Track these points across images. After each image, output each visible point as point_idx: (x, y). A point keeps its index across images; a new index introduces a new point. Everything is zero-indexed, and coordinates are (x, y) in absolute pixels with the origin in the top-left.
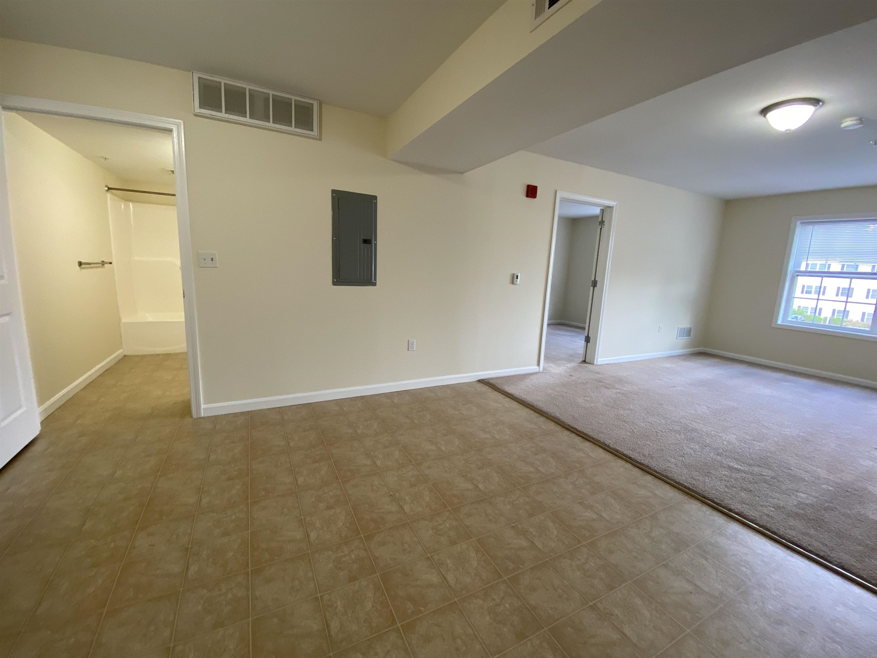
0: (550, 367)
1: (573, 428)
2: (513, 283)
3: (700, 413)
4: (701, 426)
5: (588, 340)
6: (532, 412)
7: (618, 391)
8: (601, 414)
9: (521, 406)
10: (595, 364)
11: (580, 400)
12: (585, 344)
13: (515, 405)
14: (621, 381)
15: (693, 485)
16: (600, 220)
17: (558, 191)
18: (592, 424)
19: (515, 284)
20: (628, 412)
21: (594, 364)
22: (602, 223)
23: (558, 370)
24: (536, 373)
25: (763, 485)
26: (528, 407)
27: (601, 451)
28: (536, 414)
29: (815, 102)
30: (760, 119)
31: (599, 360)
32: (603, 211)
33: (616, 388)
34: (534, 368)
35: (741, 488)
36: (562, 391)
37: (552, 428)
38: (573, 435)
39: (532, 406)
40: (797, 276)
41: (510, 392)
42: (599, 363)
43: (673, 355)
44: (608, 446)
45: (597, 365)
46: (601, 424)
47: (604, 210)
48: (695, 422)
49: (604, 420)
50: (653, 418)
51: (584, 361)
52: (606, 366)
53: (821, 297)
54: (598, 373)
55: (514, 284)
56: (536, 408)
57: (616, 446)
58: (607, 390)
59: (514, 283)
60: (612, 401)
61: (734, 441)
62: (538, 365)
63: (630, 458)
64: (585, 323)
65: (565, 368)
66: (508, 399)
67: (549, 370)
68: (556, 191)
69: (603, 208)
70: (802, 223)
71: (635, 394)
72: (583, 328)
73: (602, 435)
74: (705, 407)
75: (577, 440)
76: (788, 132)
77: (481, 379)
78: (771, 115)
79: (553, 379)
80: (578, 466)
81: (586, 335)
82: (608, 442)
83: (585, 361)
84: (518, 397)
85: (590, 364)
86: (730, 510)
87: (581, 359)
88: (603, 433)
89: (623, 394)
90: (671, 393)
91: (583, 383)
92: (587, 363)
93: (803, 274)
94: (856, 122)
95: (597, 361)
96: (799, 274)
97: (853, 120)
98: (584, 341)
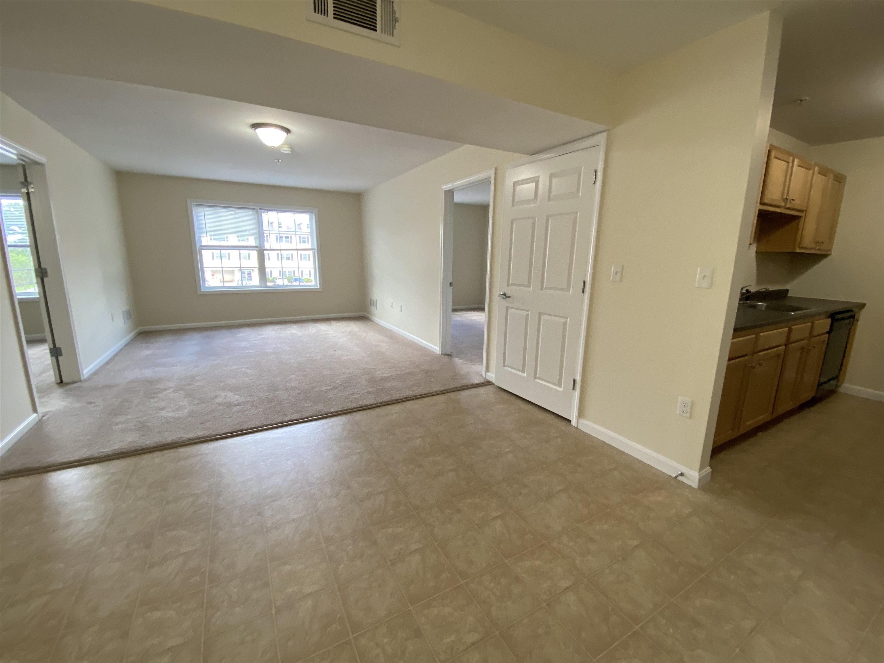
5: (56, 352)
10: (82, 378)
12: (52, 360)
14: (149, 382)
21: (80, 381)
22: (27, 185)
29: (288, 131)
30: (250, 131)
31: (85, 372)
32: (23, 167)
40: (202, 249)
42: (86, 377)
45: (86, 380)
47: (27, 166)
52: (95, 376)
62: (35, 410)
64: (43, 331)
69: (24, 163)
70: (196, 205)
76: (273, 148)
78: (260, 131)
81: (51, 346)
83: (61, 382)
85: (73, 383)
87: (55, 380)
92: (67, 384)
93: (207, 248)
94: (290, 149)
95: (83, 376)
96: (203, 248)
97: (288, 148)
98: (49, 356)
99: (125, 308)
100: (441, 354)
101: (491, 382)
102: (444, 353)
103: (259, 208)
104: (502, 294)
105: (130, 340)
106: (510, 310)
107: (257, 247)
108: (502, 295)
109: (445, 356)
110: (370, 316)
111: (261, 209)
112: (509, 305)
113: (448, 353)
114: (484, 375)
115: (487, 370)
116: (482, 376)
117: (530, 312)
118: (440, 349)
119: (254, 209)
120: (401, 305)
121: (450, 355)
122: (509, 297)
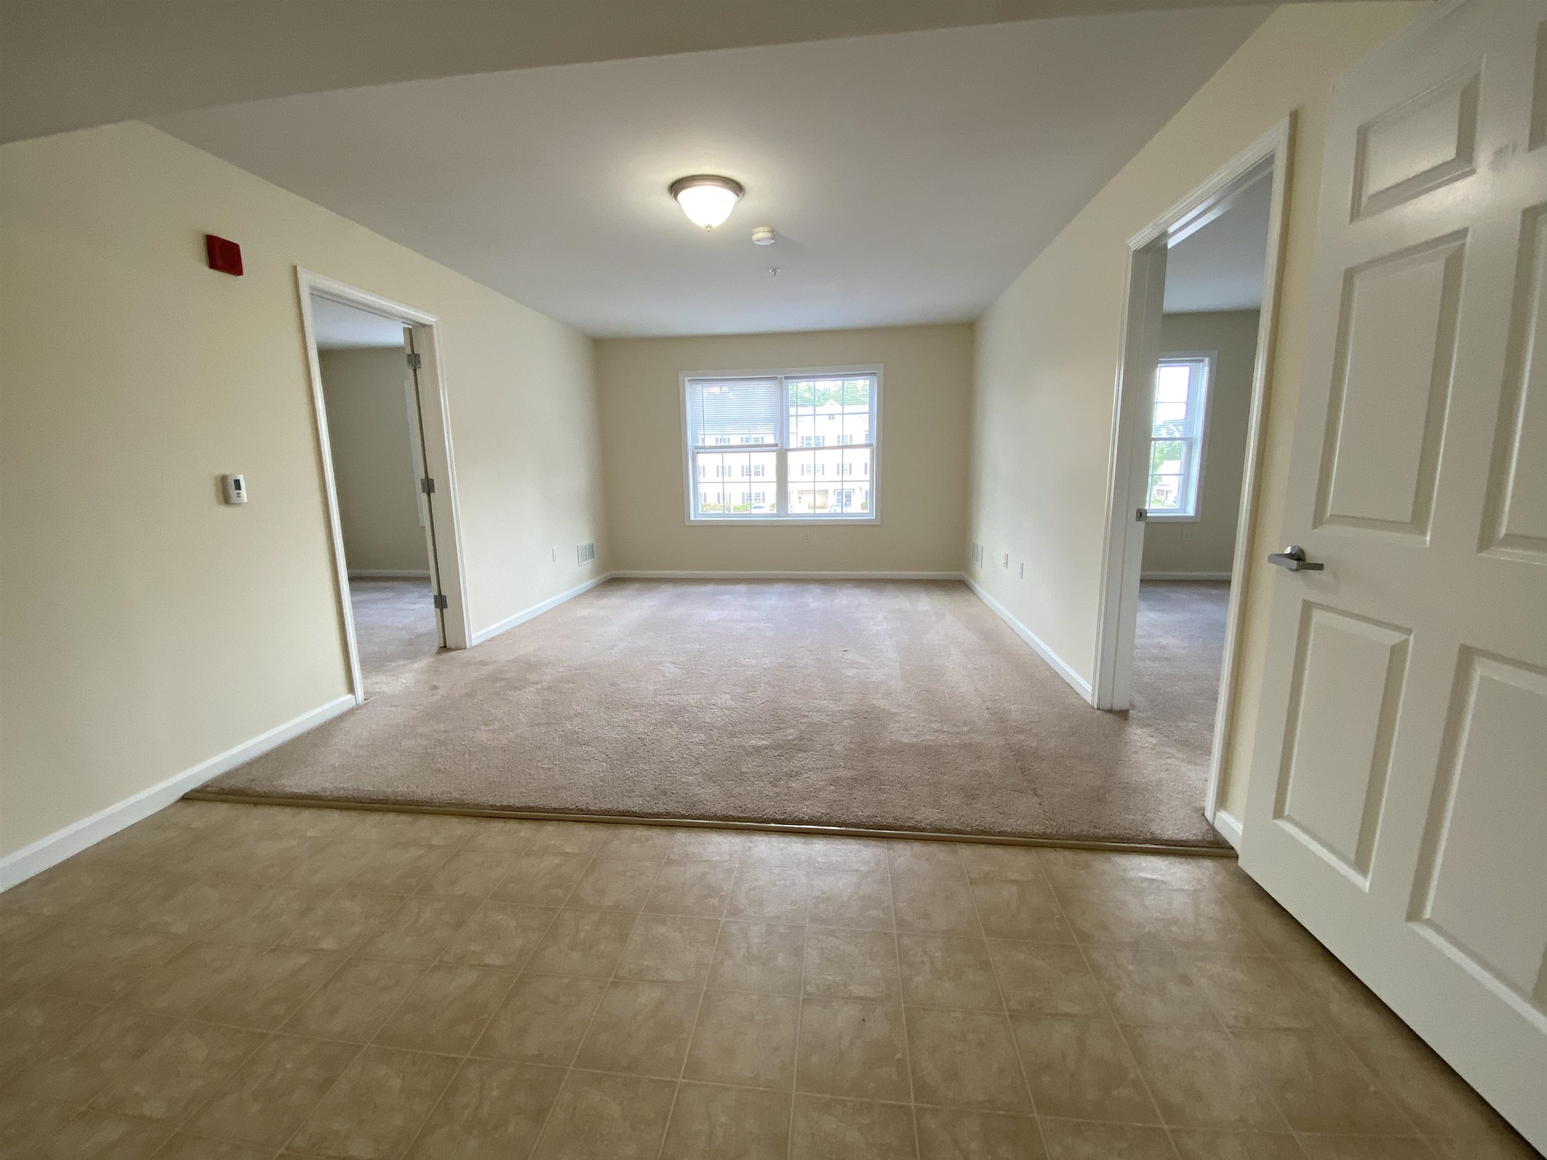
0: (377, 683)
1: (503, 808)
2: (226, 500)
3: (670, 676)
4: (685, 697)
5: (441, 602)
6: (391, 817)
7: (539, 686)
8: (539, 748)
9: (353, 814)
10: (471, 646)
11: (483, 736)
12: (436, 611)
13: (335, 819)
14: (530, 665)
15: (740, 809)
16: (408, 351)
17: (299, 269)
18: (534, 779)
19: (235, 504)
20: (576, 721)
21: (466, 648)
22: (414, 360)
23: (399, 685)
24: (351, 712)
25: (800, 756)
26: (371, 810)
27: (580, 831)
28: (404, 818)
30: (666, 199)
31: (473, 636)
32: (409, 333)
33: (532, 683)
34: (343, 701)
35: (787, 775)
36: (435, 731)
37: (459, 832)
38: (511, 825)
39: (385, 801)
40: (698, 453)
41: (303, 791)
42: (474, 643)
43: (580, 592)
44: (589, 812)
45: (472, 648)
46: (549, 769)
47: (413, 331)
48: (674, 695)
49: (549, 758)
50: (621, 714)
51: (444, 648)
52: (489, 643)
53: (727, 478)
54: (484, 663)
55: (231, 504)
56: (397, 802)
57: (600, 802)
58: (518, 692)
59: (233, 502)
60: (540, 711)
61: (731, 703)
62: (351, 689)
63: (635, 814)
64: (427, 568)
65: (412, 674)
66: (307, 814)
67: (379, 693)
68: (295, 268)
69: (410, 327)
70: (691, 381)
71: (568, 682)
72: (427, 579)
73: (564, 794)
74: (669, 664)
75: (525, 831)
77: (192, 791)
79: (399, 709)
80: (560, 892)
81: (436, 593)
82: (583, 801)
83: (445, 646)
84: (335, 794)
85: (458, 650)
86: (801, 822)
87: (437, 643)
88: (564, 787)
89: (549, 688)
90: (617, 658)
91: (466, 695)
92: (450, 650)
93: (703, 450)
94: (768, 235)
95: (470, 640)
96: (698, 451)
97: (765, 231)
98: (433, 607)
99: (585, 540)
100: (1096, 707)
101: (1232, 848)
102: (1107, 706)
103: (783, 376)
104: (1288, 550)
105: (586, 590)
106: (1318, 617)
107: (776, 445)
108: (1290, 556)
109: (1108, 716)
110: (970, 580)
111: (786, 378)
112: (1314, 596)
113: (1117, 706)
114: (1209, 814)
115: (1222, 801)
116: (1203, 815)
117: (1412, 638)
118: (1093, 690)
119: (775, 378)
120: (1022, 562)
121: (1123, 715)
122: (1319, 567)
